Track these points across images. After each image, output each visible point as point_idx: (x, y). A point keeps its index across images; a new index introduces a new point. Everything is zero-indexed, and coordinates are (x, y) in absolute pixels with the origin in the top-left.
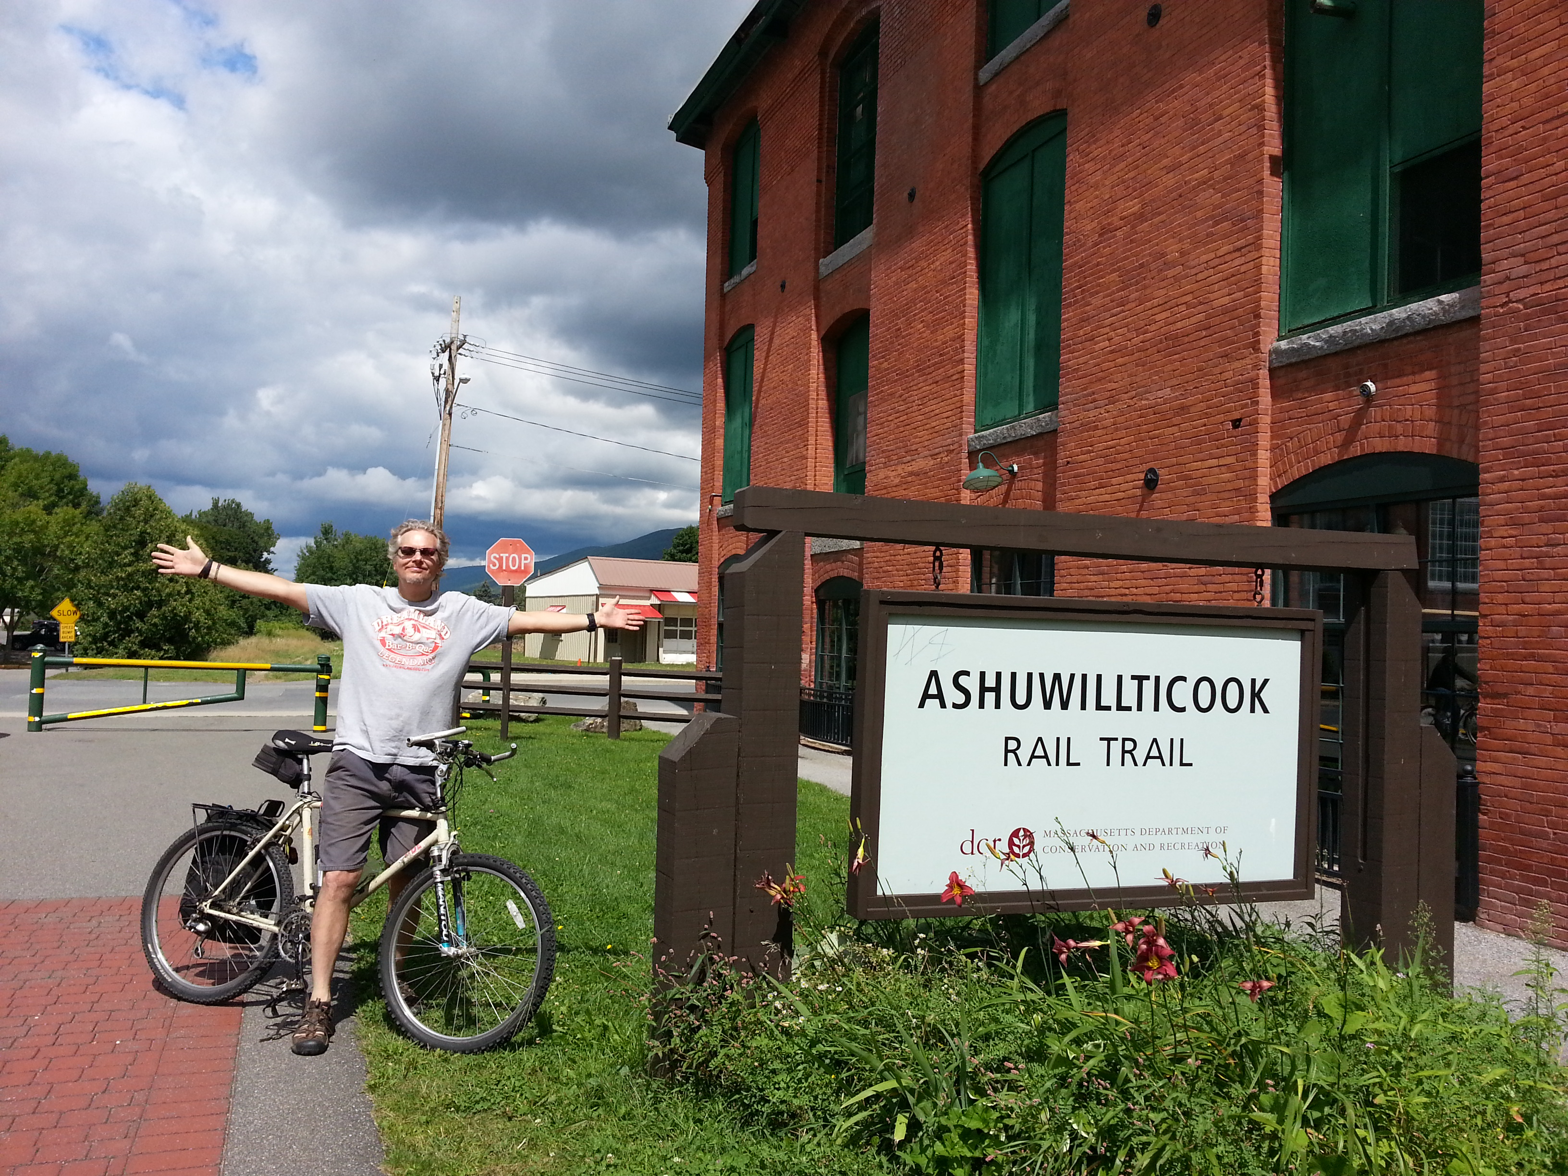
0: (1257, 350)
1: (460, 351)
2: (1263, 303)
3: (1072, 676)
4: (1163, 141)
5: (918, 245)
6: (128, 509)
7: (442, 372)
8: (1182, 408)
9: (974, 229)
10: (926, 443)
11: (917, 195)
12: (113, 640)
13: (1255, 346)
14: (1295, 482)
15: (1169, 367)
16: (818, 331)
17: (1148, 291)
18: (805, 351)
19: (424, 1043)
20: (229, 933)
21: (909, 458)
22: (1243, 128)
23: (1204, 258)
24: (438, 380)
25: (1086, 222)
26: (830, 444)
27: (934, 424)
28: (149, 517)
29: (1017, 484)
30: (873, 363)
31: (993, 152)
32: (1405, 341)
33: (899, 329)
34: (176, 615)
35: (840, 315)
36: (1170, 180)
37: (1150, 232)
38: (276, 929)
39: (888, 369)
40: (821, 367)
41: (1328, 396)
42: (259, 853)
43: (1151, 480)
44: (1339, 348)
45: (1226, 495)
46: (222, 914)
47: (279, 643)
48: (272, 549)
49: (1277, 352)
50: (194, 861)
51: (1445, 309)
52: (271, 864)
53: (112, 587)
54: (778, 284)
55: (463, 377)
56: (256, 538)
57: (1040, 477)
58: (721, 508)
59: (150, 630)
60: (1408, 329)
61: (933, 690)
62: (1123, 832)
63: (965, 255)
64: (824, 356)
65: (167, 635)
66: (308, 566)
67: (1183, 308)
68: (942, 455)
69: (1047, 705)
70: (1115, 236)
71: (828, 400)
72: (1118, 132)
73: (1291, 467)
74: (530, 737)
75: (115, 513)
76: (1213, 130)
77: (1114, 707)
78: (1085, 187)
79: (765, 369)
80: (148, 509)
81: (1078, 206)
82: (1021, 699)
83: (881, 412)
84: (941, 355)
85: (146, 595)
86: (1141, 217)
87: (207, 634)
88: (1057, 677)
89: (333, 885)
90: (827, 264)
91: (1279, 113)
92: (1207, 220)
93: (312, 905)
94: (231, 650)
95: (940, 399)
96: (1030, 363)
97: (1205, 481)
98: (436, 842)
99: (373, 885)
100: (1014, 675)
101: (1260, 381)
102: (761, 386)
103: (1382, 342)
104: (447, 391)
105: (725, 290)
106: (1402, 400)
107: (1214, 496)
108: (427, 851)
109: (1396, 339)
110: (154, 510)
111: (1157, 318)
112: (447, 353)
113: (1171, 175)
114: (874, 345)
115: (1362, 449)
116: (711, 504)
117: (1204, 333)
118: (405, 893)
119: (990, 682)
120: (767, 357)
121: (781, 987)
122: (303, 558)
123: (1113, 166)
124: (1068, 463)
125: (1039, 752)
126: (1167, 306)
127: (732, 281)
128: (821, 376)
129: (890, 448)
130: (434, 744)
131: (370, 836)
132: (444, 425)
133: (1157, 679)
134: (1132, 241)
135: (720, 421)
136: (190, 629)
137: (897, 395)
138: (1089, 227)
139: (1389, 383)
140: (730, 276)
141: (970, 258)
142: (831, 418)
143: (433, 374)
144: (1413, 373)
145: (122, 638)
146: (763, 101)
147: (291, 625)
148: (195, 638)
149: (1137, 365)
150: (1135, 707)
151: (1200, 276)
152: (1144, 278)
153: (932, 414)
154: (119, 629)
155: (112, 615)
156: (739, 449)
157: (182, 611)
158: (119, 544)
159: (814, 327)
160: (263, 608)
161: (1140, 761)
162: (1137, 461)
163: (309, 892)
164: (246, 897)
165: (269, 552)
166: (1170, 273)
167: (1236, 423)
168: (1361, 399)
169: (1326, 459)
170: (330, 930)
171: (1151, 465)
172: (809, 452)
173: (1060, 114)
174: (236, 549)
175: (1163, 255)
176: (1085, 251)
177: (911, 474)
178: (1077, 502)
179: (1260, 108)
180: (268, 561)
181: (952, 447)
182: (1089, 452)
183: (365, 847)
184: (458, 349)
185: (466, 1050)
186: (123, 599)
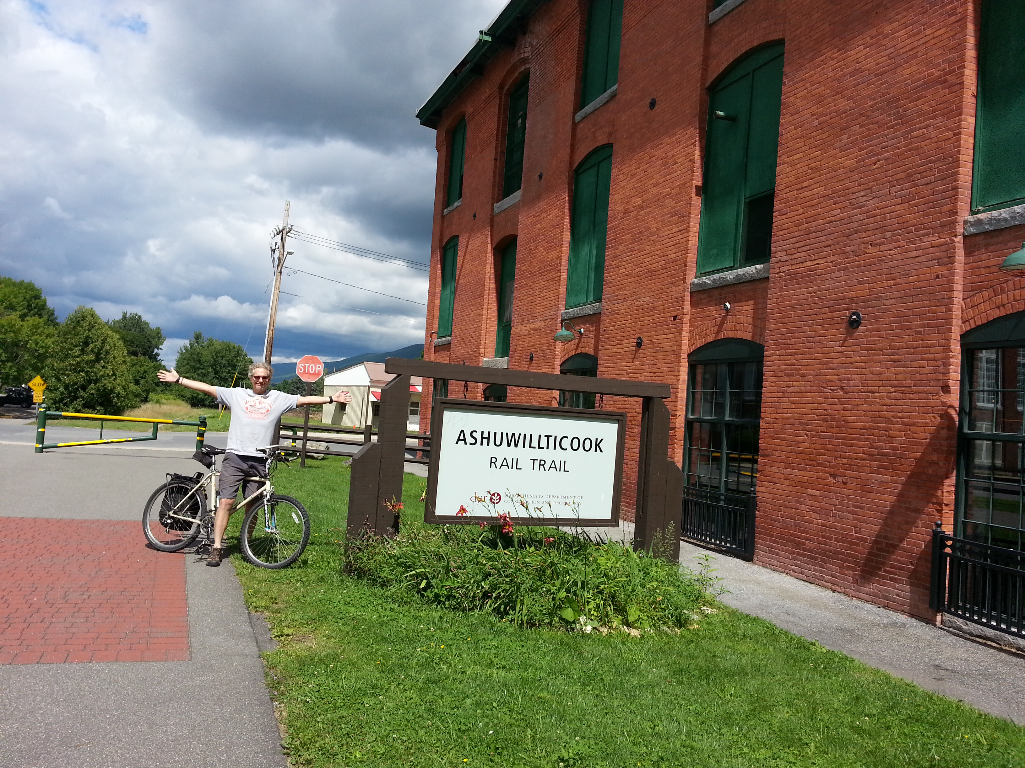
0: (685, 282)
1: (289, 234)
2: (688, 259)
3: (520, 434)
4: (653, 170)
5: (542, 204)
6: (78, 322)
7: (277, 247)
8: (654, 308)
9: (569, 200)
10: (541, 313)
11: (543, 176)
12: (66, 403)
13: (684, 280)
14: (698, 349)
15: (649, 286)
16: (491, 244)
17: (643, 246)
18: (484, 255)
19: (257, 565)
20: (179, 525)
21: (533, 320)
22: (686, 170)
23: (666, 233)
24: (274, 252)
25: (618, 205)
26: (496, 308)
27: (545, 303)
28: (91, 327)
29: (583, 340)
30: (518, 266)
31: (580, 160)
32: (743, 285)
33: (531, 249)
34: (105, 388)
35: (503, 237)
36: (655, 191)
37: (645, 216)
38: (200, 522)
39: (524, 270)
40: (493, 264)
41: (712, 308)
42: (193, 493)
43: (639, 343)
44: (717, 285)
45: (669, 353)
46: (178, 517)
47: (166, 408)
48: (161, 347)
49: (693, 284)
50: (166, 496)
51: (758, 272)
52: (199, 499)
53: (67, 370)
54: (472, 215)
55: (290, 251)
56: (151, 339)
57: (593, 336)
58: (436, 340)
59: (89, 397)
60: (743, 280)
61: (462, 437)
62: (538, 496)
63: (564, 214)
64: (494, 258)
65: (100, 400)
66: (184, 359)
67: (656, 257)
68: (548, 321)
69: (509, 445)
70: (630, 215)
71: (496, 283)
72: (634, 162)
73: (697, 341)
74: (318, 467)
75: (70, 324)
76: (673, 168)
77: (537, 447)
78: (619, 188)
79: (463, 262)
80: (90, 323)
81: (616, 196)
82: (498, 442)
83: (521, 294)
84: (550, 266)
85: (87, 376)
86: (641, 207)
87: (123, 401)
88: (513, 435)
89: (224, 503)
90: (499, 206)
91: (702, 164)
92: (668, 214)
93: (214, 514)
94: (137, 411)
95: (549, 290)
96: (592, 275)
97: (661, 345)
98: (265, 490)
99: (238, 507)
100: (495, 433)
101: (685, 298)
102: (461, 272)
103: (734, 284)
104: (280, 259)
105: (444, 214)
106: (740, 314)
107: (664, 353)
108: (262, 493)
109: (739, 283)
110: (94, 323)
111: (646, 260)
112: (280, 235)
113: (655, 188)
114: (519, 256)
115: (724, 336)
116: (431, 337)
117: (664, 271)
118: (252, 509)
119: (486, 435)
120: (465, 256)
121: (390, 541)
122: (181, 354)
123: (631, 179)
124: (605, 330)
125: (505, 463)
126: (649, 255)
127: (448, 209)
128: (492, 269)
129: (524, 314)
130: (266, 451)
131: (238, 487)
132: (277, 279)
133: (556, 437)
134: (637, 219)
135: (438, 290)
136: (114, 398)
137: (529, 285)
138: (619, 209)
139: (736, 305)
140: (448, 206)
141: (566, 216)
142: (497, 293)
143: (271, 248)
144: (745, 301)
145: (72, 401)
146: (469, 109)
147: (172, 397)
148: (116, 403)
149: (636, 283)
150: (545, 447)
151: (664, 242)
152: (642, 239)
153: (545, 297)
154: (70, 396)
155: (66, 387)
156: (448, 306)
157: (109, 386)
158: (72, 344)
159: (489, 242)
160: (154, 385)
161: (547, 469)
162: (634, 332)
163: (213, 509)
164: (187, 511)
165: (158, 349)
166: (652, 238)
167: (675, 318)
168: (724, 311)
169: (710, 339)
170: (222, 521)
171: (640, 335)
172: (484, 312)
173: (610, 146)
174: (137, 346)
175: (650, 229)
176: (617, 221)
177: (533, 329)
178: (608, 351)
179: (692, 161)
180: (158, 355)
181: (553, 317)
182: (614, 326)
183: (237, 491)
184: (287, 233)
185: (272, 568)
186: (73, 377)
